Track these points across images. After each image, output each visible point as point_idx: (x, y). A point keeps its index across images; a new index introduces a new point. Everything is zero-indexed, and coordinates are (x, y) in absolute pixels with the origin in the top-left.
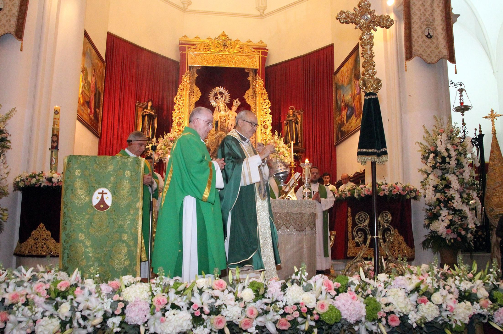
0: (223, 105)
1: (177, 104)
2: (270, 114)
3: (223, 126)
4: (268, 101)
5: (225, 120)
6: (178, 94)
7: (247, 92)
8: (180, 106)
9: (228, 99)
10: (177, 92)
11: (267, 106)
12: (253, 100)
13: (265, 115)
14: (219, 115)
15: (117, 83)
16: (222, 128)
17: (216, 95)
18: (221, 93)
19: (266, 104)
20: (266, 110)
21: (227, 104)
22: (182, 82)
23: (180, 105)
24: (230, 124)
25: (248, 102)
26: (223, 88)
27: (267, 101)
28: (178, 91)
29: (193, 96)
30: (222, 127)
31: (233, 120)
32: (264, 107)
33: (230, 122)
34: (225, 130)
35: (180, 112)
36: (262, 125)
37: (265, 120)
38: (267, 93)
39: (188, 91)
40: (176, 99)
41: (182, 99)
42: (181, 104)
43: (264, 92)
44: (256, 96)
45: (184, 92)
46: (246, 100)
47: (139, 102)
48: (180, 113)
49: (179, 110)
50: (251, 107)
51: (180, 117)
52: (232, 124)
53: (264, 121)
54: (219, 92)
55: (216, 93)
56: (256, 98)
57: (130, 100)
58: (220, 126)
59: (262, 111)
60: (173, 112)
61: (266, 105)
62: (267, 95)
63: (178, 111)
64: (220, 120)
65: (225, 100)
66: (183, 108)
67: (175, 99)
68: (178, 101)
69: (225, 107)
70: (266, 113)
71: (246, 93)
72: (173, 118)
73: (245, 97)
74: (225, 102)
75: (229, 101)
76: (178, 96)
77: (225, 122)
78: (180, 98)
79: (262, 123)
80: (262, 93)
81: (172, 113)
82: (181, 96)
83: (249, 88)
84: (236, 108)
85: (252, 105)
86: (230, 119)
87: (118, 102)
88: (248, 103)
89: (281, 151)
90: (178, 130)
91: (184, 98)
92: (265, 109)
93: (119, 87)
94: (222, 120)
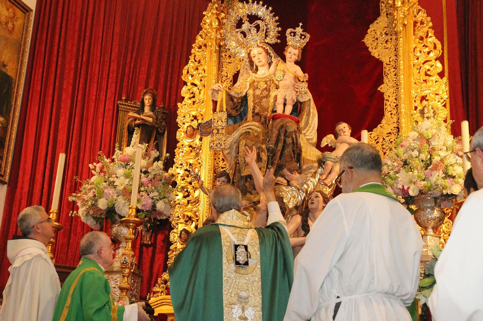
0: (261, 50)
1: (189, 84)
2: (441, 75)
3: (261, 106)
4: (432, 39)
5: (268, 90)
6: (192, 58)
7: (372, 27)
8: (195, 89)
9: (273, 32)
10: (191, 54)
11: (431, 55)
12: (389, 45)
13: (425, 81)
14: (249, 79)
15: (68, 59)
16: (257, 114)
17: (239, 24)
18: (252, 18)
19: (427, 50)
20: (427, 66)
21: (274, 46)
22: (201, 29)
23: (196, 85)
24: (280, 101)
25: (375, 53)
26: (258, 3)
27: (429, 40)
28: (193, 51)
29: (228, 60)
30: (256, 111)
31: (287, 87)
32: (422, 60)
33: (280, 94)
34: (265, 118)
35: (194, 102)
36: (416, 108)
37: (424, 94)
38: (429, 19)
39: (215, 48)
40: (188, 72)
41: (200, 68)
42: (197, 82)
43: (420, 19)
44: (396, 34)
45: (207, 54)
46: (370, 49)
47: (126, 101)
48: (195, 106)
49: (194, 97)
50: (385, 65)
51: (194, 113)
52: (285, 100)
53: (423, 98)
54: (248, 16)
55: (241, 20)
56: (396, 39)
57: (103, 97)
58: (254, 109)
59: (416, 71)
60: (179, 105)
61: (429, 53)
62: (431, 24)
63: (190, 101)
64: (251, 92)
65: (266, 36)
66: (202, 92)
67: (185, 72)
68: (192, 76)
69: (268, 53)
70: (426, 75)
71: (369, 31)
72: (179, 120)
73: (365, 40)
74: (268, 40)
75: (278, 38)
76: (191, 65)
77: (268, 96)
78: (197, 69)
79: (418, 103)
80: (415, 23)
81: (176, 108)
82: (199, 62)
83: (379, 15)
84: (296, 52)
85: (385, 60)
86: (281, 84)
87: (69, 101)
88: (376, 56)
89: (436, 159)
90: (187, 149)
91: (206, 68)
92: (423, 64)
93: (73, 66)
94: (258, 92)
